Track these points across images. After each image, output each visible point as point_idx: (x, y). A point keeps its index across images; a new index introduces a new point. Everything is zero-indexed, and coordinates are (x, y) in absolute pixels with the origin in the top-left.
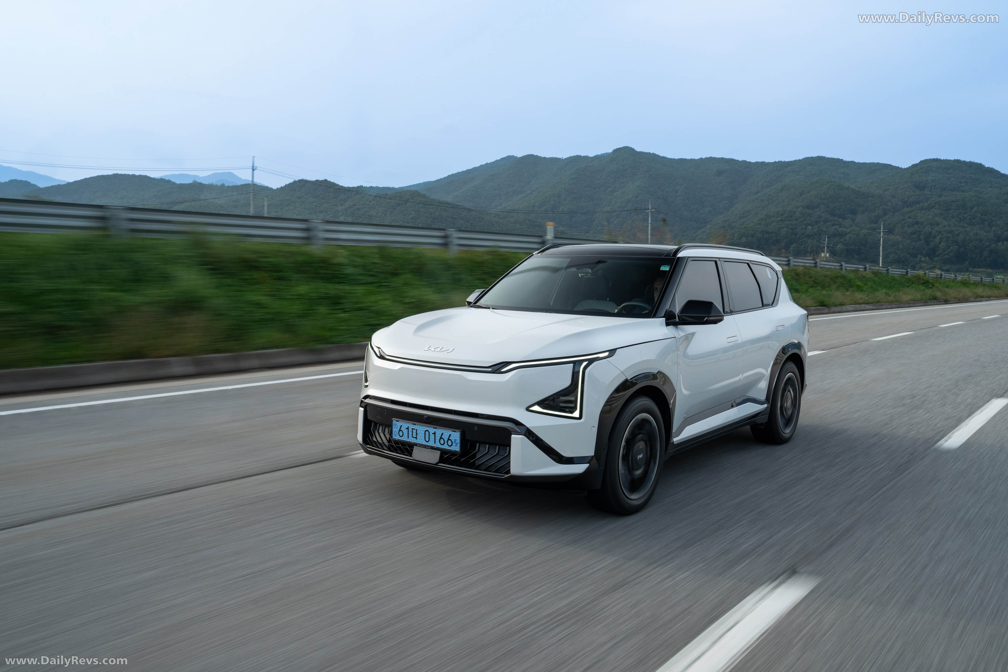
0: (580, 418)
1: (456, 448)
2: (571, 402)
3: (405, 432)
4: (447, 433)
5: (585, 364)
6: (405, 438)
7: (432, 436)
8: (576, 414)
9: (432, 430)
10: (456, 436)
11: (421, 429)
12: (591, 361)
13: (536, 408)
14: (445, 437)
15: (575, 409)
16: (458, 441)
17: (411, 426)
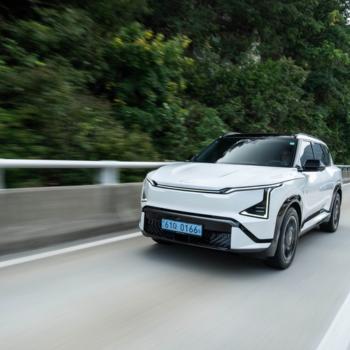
0: (267, 218)
1: (200, 234)
2: (262, 210)
3: (169, 225)
4: (194, 226)
5: (270, 189)
6: (169, 228)
7: (185, 228)
8: (265, 216)
9: (185, 224)
10: (200, 228)
11: (179, 224)
12: (273, 188)
13: (245, 213)
14: (193, 228)
15: (264, 213)
16: (201, 230)
17: (173, 222)
